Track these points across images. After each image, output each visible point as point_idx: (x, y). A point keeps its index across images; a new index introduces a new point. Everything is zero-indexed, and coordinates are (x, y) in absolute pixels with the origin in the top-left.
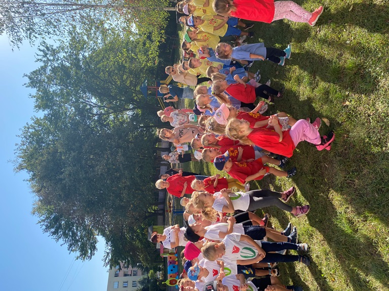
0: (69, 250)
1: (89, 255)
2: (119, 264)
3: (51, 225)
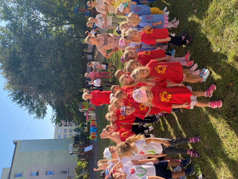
0: (29, 113)
1: (42, 116)
3: (16, 97)
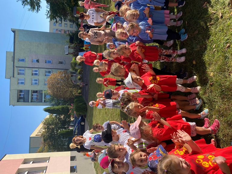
0: (23, 5)
1: (37, 10)
2: (56, 19)
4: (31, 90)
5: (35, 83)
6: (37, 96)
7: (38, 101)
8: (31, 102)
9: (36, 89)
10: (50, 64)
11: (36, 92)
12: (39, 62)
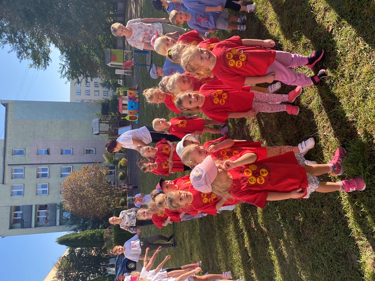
0: (18, 57)
1: (44, 65)
2: (77, 77)
4: (36, 205)
5: (43, 190)
6: (47, 214)
7: (48, 224)
8: (36, 226)
9: (43, 203)
10: (69, 155)
11: (45, 207)
12: (50, 153)
